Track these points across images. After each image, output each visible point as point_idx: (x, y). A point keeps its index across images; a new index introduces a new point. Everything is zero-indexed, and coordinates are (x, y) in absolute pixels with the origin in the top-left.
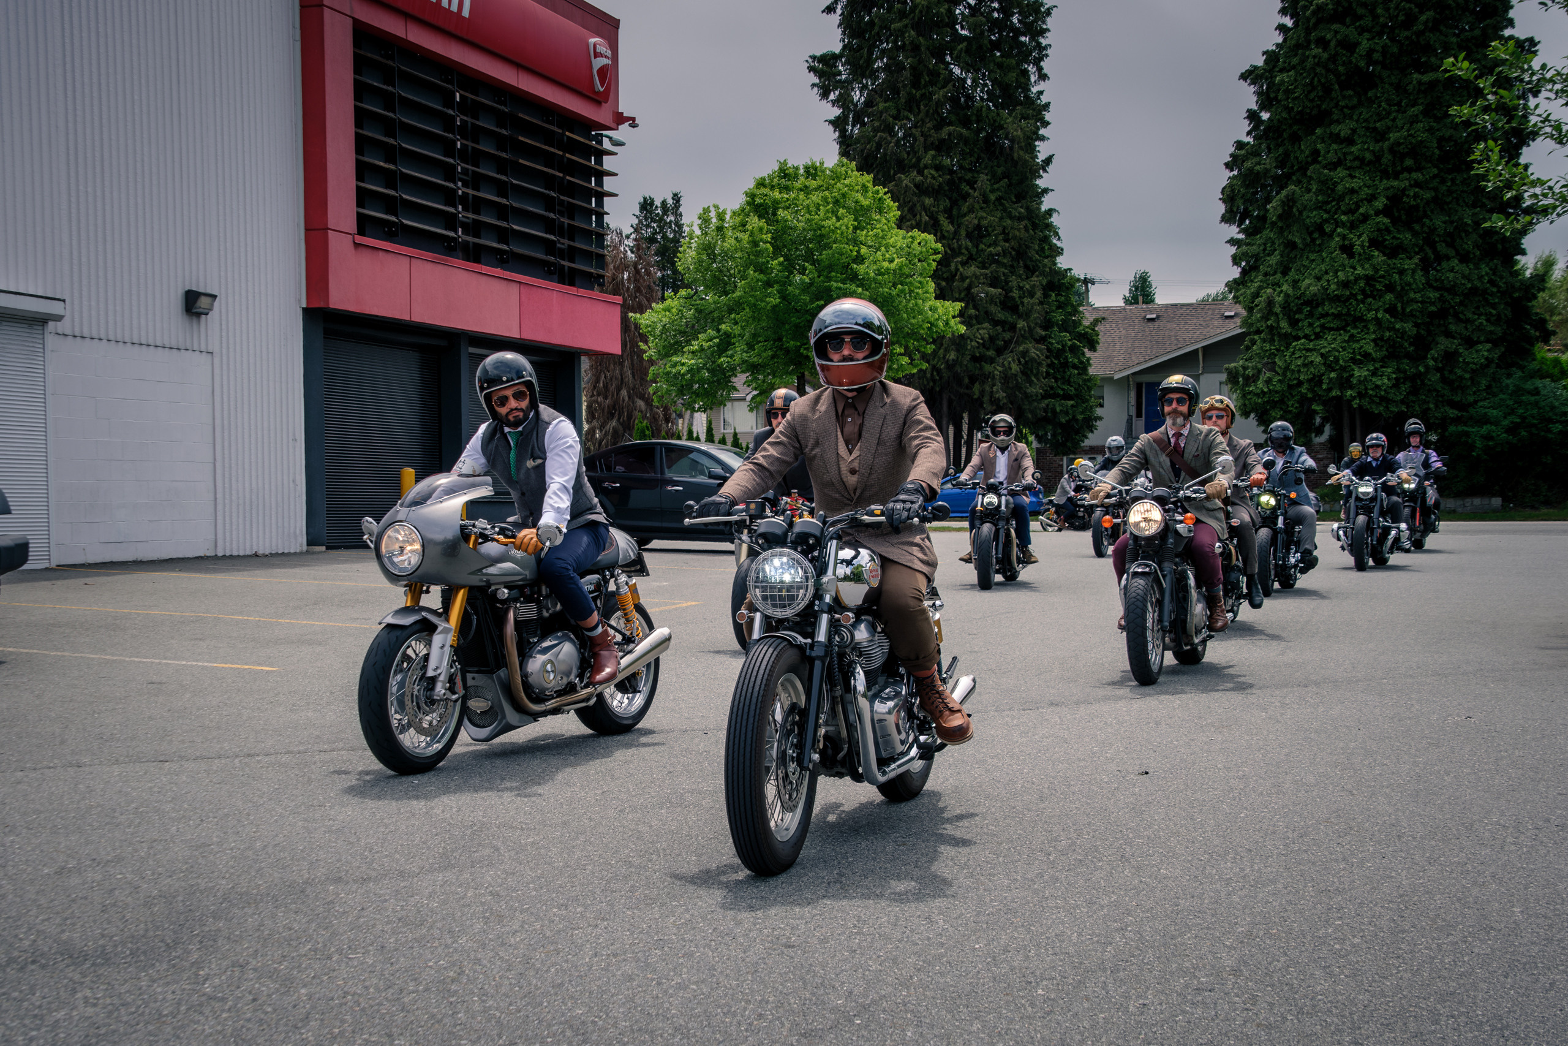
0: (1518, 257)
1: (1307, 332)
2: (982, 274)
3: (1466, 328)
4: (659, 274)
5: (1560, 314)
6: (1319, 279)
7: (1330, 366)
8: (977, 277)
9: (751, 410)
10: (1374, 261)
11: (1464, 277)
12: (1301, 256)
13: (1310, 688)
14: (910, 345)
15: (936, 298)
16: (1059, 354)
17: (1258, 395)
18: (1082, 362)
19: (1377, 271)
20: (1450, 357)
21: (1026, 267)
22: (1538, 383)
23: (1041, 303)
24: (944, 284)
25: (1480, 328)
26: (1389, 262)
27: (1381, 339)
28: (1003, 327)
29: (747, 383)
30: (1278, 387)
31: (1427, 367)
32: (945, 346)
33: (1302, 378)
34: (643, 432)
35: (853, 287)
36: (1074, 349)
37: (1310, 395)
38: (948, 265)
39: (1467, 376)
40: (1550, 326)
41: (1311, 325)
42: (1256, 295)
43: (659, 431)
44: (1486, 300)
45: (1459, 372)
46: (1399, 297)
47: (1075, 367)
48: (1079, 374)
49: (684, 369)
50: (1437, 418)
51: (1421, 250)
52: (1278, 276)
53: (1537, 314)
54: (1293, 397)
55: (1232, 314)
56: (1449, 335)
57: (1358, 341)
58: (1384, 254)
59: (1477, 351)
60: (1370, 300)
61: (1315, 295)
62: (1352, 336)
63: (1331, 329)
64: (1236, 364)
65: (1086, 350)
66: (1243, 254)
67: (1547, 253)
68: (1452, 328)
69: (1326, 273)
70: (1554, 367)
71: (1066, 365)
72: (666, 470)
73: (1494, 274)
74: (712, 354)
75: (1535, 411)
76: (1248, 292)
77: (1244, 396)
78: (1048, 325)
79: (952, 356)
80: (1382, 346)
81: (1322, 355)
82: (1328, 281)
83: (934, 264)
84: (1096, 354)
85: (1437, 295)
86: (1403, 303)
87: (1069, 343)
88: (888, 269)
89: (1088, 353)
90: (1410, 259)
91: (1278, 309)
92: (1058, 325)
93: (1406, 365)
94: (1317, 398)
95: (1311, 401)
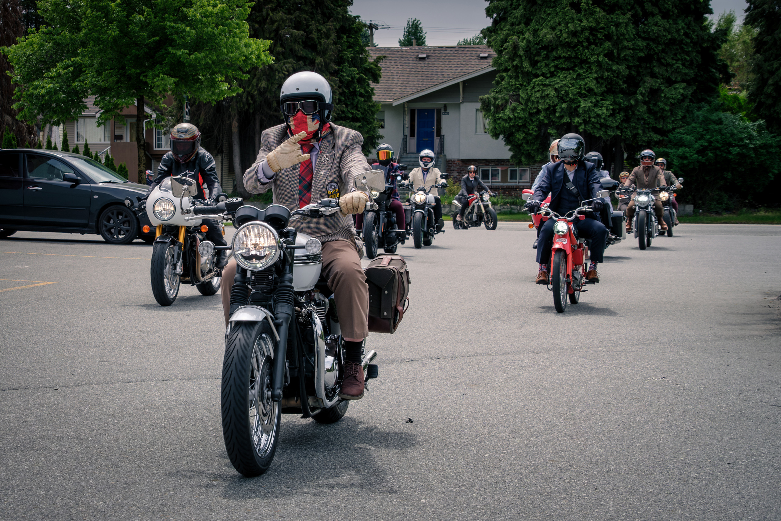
0: (706, 15)
1: (544, 70)
2: (287, 19)
3: (667, 71)
4: (24, 12)
5: (738, 61)
6: (553, 29)
7: (562, 98)
8: (284, 21)
9: (99, 125)
10: (597, 16)
11: (665, 30)
12: (540, 11)
13: (542, 354)
14: (230, 74)
15: (250, 37)
16: (349, 85)
17: (505, 120)
18: (367, 92)
19: (598, 23)
20: (654, 93)
21: (323, 14)
22: (721, 114)
23: (335, 43)
24: (257, 26)
25: (677, 71)
26: (608, 16)
27: (602, 77)
28: (305, 63)
29: (95, 104)
30: (522, 115)
31: (637, 101)
32: (258, 76)
33: (540, 107)
34: (10, 141)
35: (183, 26)
36: (361, 81)
37: (546, 121)
38: (261, 11)
39: (667, 108)
40: (731, 70)
41: (547, 65)
42: (505, 41)
43: (23, 141)
44: (682, 48)
45: (661, 105)
46: (616, 44)
47: (361, 95)
48: (365, 101)
49: (43, 91)
50: (644, 141)
51: (633, 8)
52: (522, 26)
53: (721, 60)
54: (533, 122)
55: (486, 55)
56: (653, 75)
57: (583, 79)
58: (604, 11)
59: (675, 89)
60: (593, 46)
61: (551, 41)
62: (579, 75)
63: (563, 69)
64: (489, 96)
65: (370, 82)
66: (495, 7)
67: (728, 12)
68: (656, 70)
69: (559, 24)
70: (734, 103)
71: (354, 93)
72: (28, 173)
73: (688, 28)
74: (68, 79)
75: (719, 137)
76: (499, 38)
77: (495, 121)
78: (340, 61)
79: (263, 84)
80: (602, 84)
81: (556, 90)
82: (561, 31)
83: (249, 10)
84: (378, 86)
85: (645, 44)
86: (618, 50)
87: (357, 76)
88: (211, 12)
89: (372, 85)
90: (624, 14)
91: (521, 52)
92: (348, 61)
93: (620, 99)
94: (551, 124)
95: (547, 126)
